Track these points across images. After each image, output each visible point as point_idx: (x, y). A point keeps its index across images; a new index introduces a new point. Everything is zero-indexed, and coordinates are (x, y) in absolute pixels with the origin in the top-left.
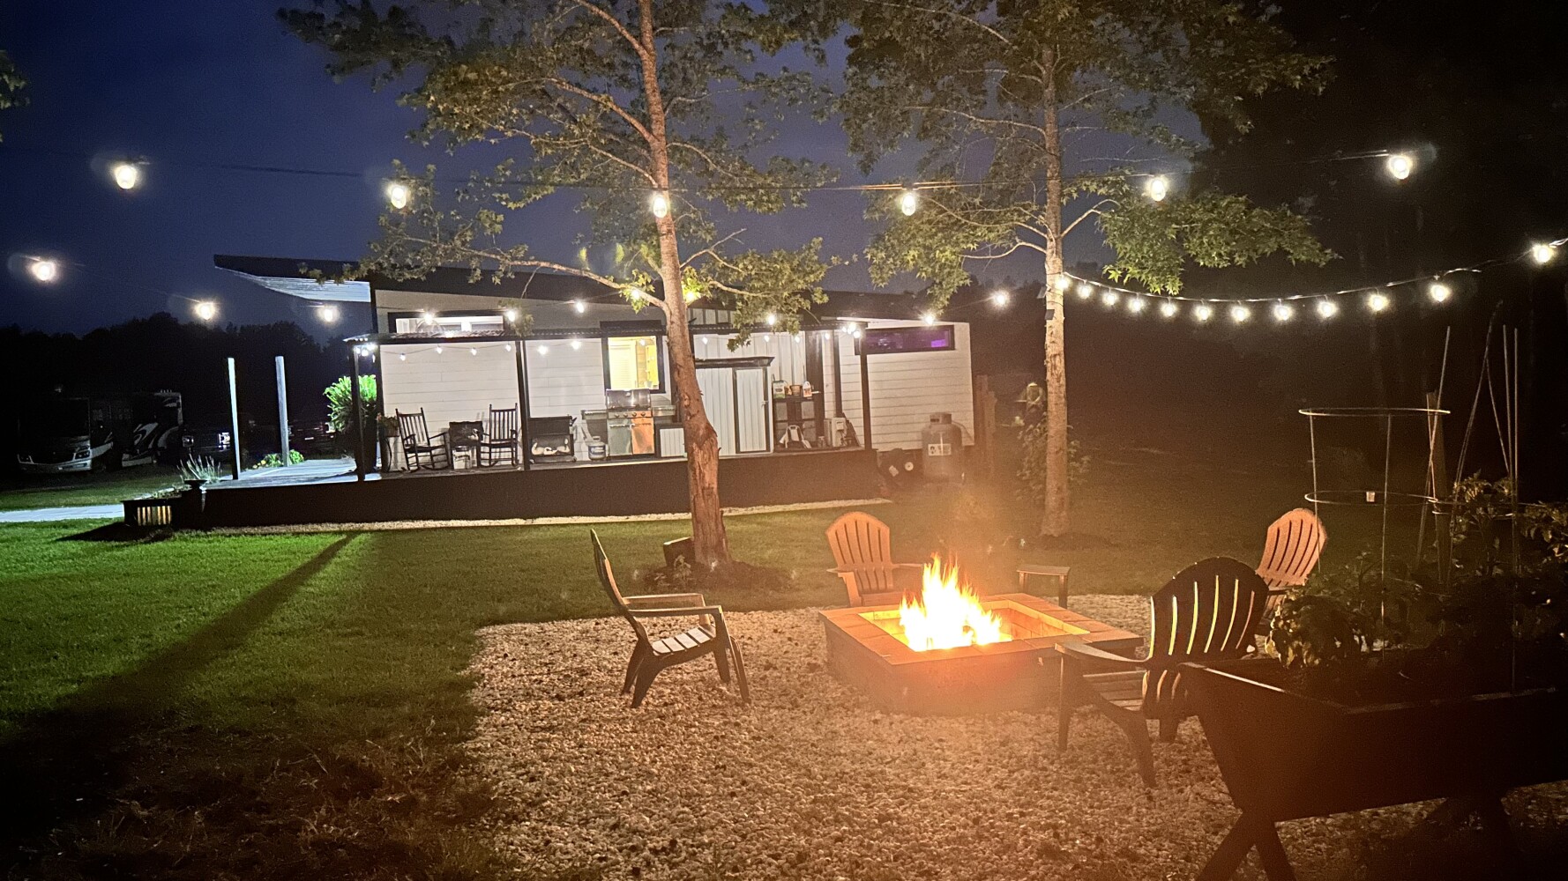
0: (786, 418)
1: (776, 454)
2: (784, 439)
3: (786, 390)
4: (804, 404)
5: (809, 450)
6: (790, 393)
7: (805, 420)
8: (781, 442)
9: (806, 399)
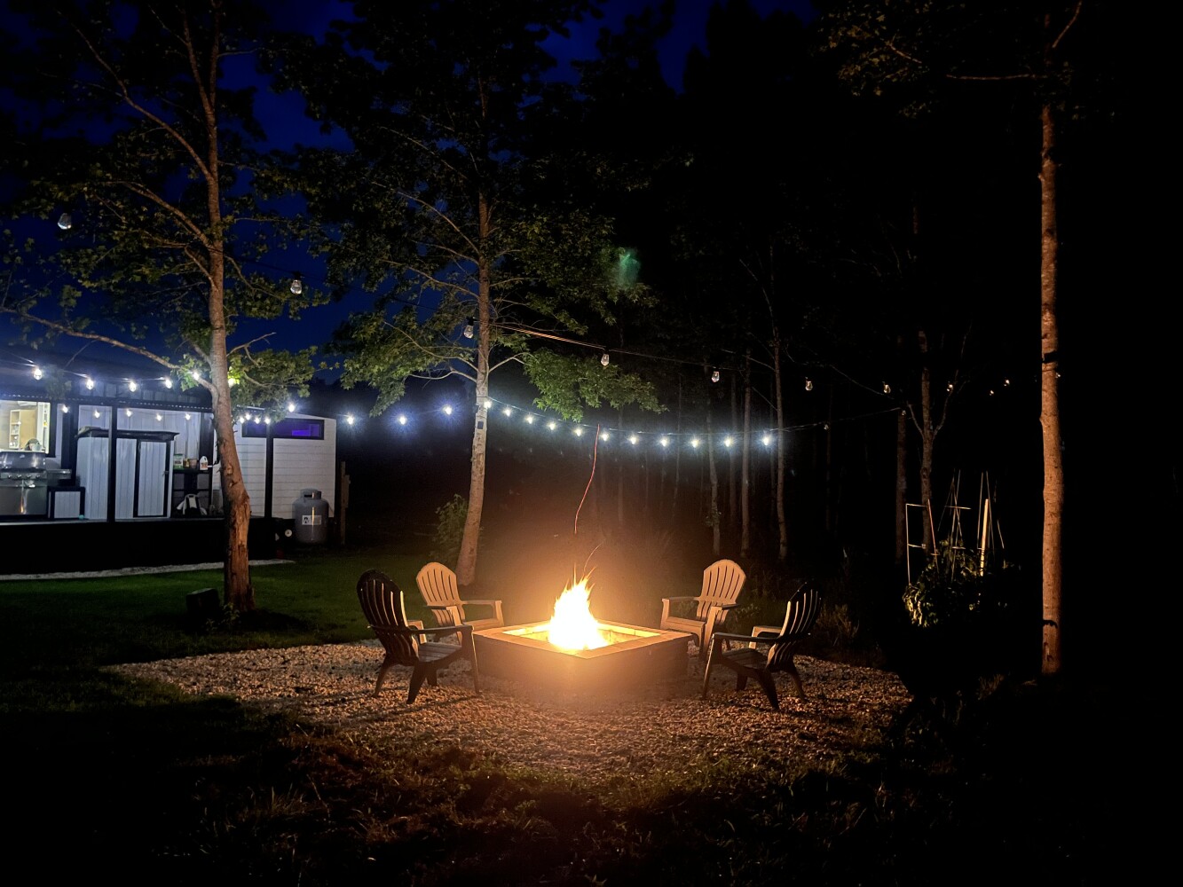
0: (182, 487)
1: (174, 519)
2: (181, 506)
3: (185, 463)
4: (199, 476)
5: (204, 516)
6: (188, 466)
7: (200, 490)
8: (179, 508)
9: (202, 472)
